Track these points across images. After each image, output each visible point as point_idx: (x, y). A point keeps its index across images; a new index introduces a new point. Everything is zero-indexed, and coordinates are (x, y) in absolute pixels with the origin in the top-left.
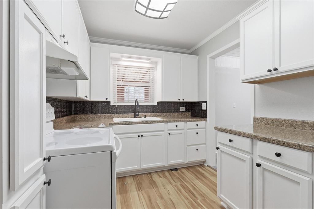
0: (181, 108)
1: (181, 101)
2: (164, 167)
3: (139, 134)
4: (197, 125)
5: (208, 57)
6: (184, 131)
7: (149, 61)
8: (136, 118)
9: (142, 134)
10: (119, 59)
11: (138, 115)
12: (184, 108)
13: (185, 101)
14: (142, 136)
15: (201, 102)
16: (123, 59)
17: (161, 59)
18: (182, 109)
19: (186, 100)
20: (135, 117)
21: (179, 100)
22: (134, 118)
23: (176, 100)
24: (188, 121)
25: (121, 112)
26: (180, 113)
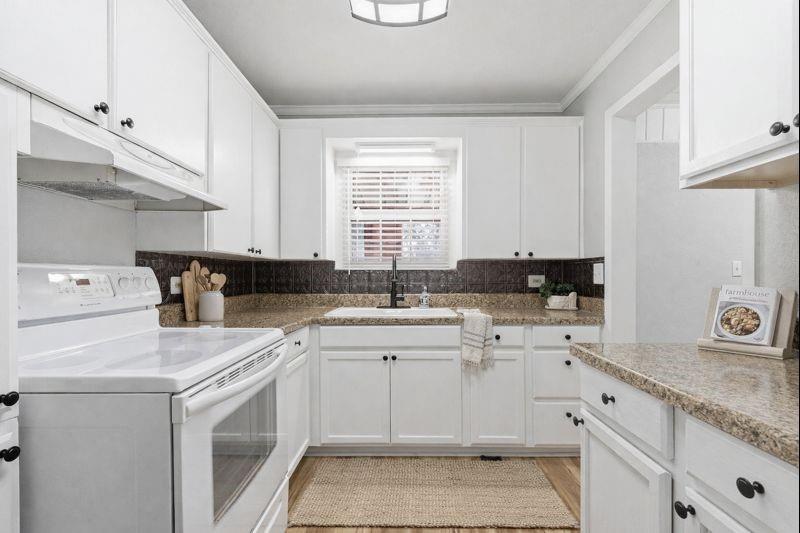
0: (531, 278)
1: (524, 256)
2: (459, 447)
3: (386, 353)
4: (568, 337)
5: (609, 114)
6: (522, 352)
7: (429, 150)
8: (396, 307)
9: (394, 353)
10: (352, 154)
11: (402, 299)
12: (542, 278)
13: (537, 256)
14: (394, 358)
15: (591, 259)
16: (362, 150)
17: (461, 140)
18: (535, 281)
19: (541, 254)
20: (394, 305)
21: (517, 254)
22: (391, 307)
23: (508, 255)
24: (535, 323)
25: (361, 290)
26: (529, 296)
